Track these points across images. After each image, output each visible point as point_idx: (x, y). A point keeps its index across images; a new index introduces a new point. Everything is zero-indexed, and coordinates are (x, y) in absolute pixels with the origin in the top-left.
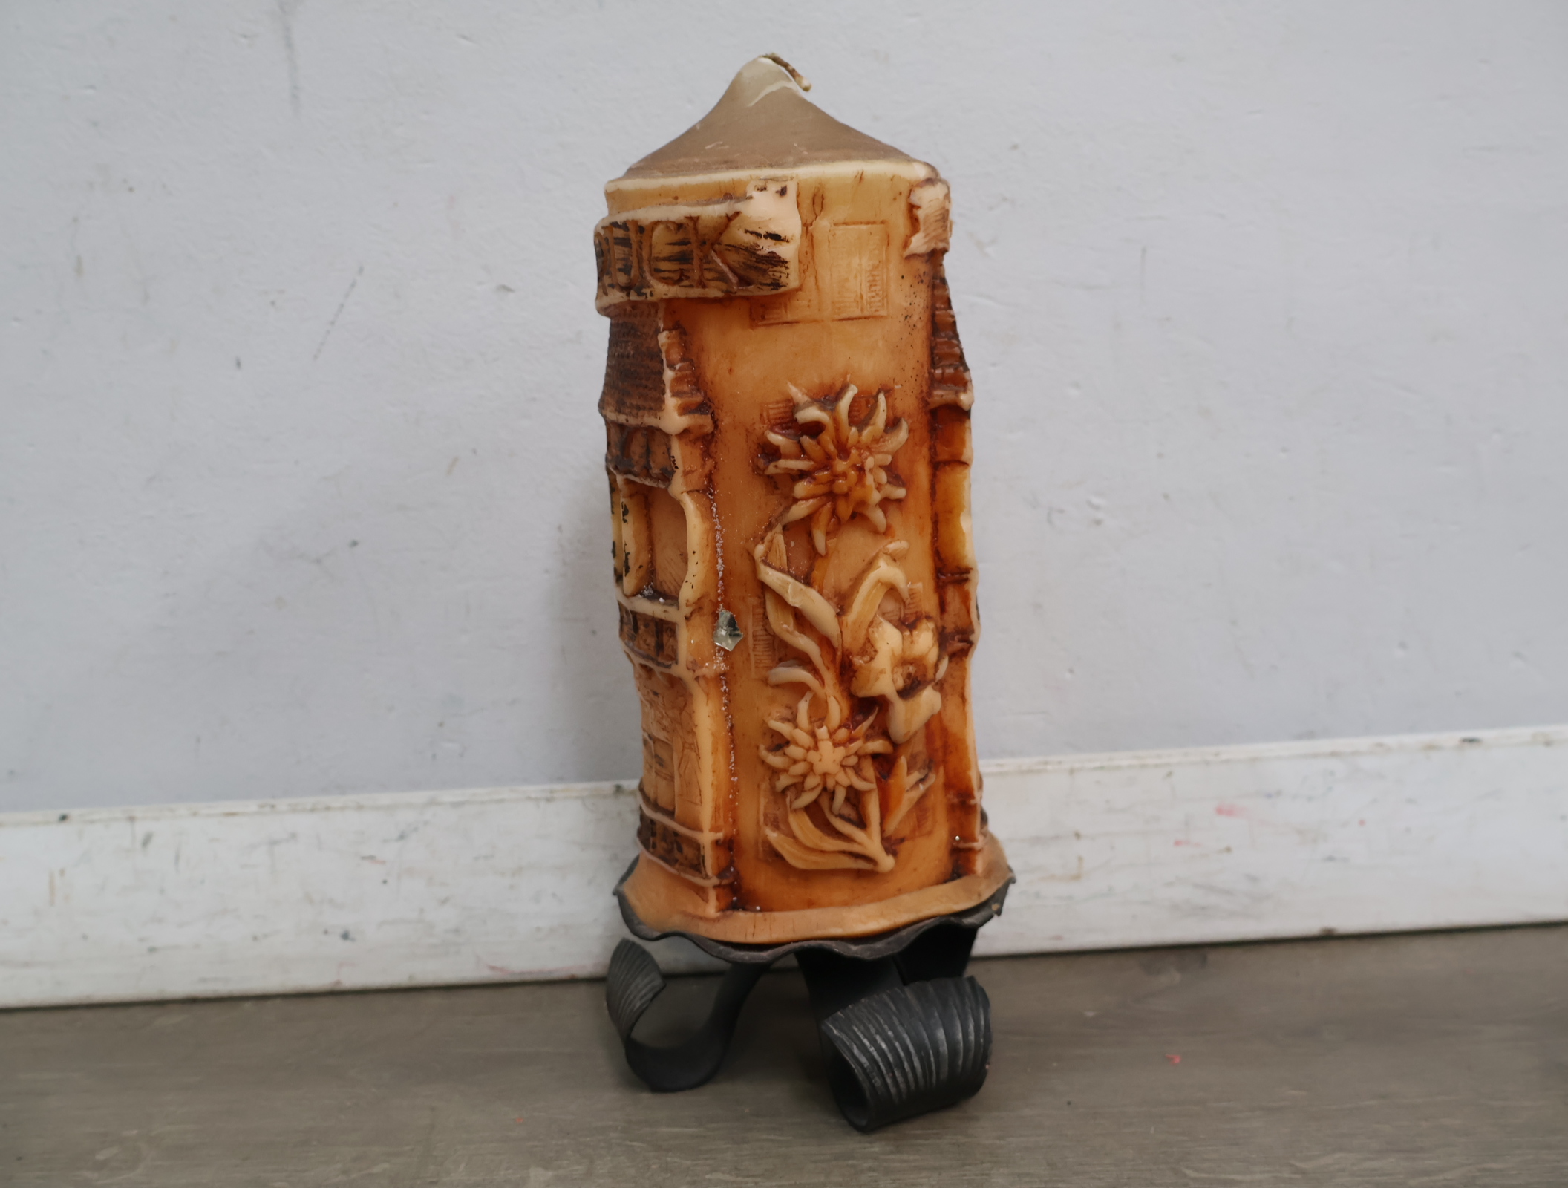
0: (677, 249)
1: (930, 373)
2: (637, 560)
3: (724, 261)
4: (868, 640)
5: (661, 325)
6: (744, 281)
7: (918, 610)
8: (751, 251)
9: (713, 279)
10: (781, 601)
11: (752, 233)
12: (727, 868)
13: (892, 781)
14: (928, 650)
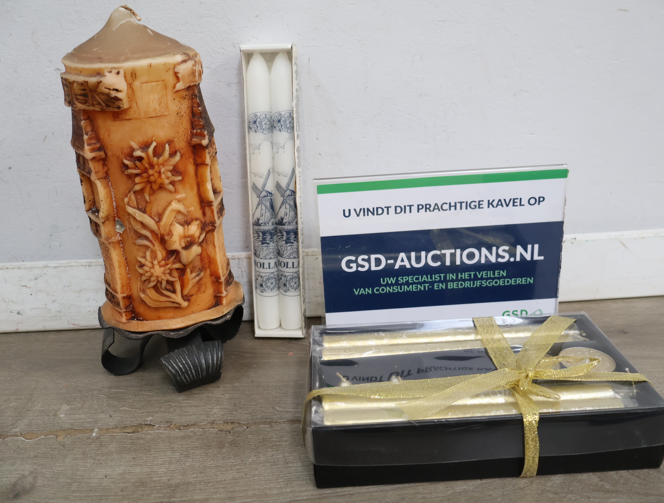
0: (82, 92)
1: (191, 132)
2: (88, 199)
3: (99, 98)
4: (170, 231)
5: (82, 118)
6: (108, 106)
7: (192, 217)
8: (108, 95)
9: (96, 104)
10: (135, 219)
11: (108, 89)
12: (130, 305)
13: (184, 277)
14: (196, 232)
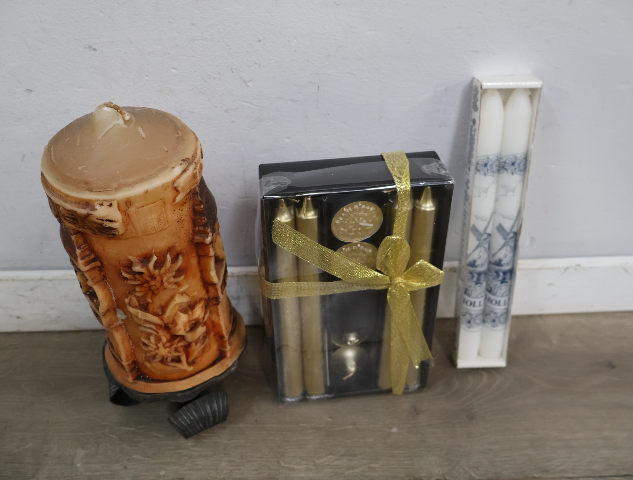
0: (71, 216)
3: (91, 225)
4: (174, 320)
5: (73, 234)
6: (101, 232)
7: (196, 300)
8: (101, 225)
11: (100, 219)
12: (135, 368)
13: (189, 350)
14: (200, 315)
